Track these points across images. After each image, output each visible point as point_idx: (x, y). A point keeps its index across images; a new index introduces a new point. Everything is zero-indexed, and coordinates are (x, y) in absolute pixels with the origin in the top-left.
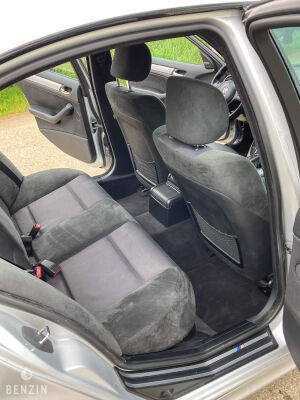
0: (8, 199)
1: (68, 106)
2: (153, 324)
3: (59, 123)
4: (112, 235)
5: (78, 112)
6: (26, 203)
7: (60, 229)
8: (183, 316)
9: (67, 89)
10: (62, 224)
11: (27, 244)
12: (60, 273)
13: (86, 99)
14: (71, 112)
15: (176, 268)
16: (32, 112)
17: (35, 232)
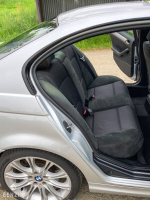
0: (88, 83)
1: (127, 49)
2: (114, 145)
3: (122, 56)
4: (119, 108)
5: (130, 53)
6: (94, 87)
7: (101, 100)
8: (130, 148)
9: (129, 41)
10: (102, 98)
11: (87, 102)
12: (93, 115)
13: (135, 47)
14: (128, 52)
15: (137, 130)
16: (112, 49)
17: (91, 98)
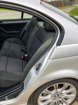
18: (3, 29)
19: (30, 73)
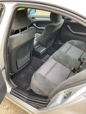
18: (70, 28)
19: (58, 95)
